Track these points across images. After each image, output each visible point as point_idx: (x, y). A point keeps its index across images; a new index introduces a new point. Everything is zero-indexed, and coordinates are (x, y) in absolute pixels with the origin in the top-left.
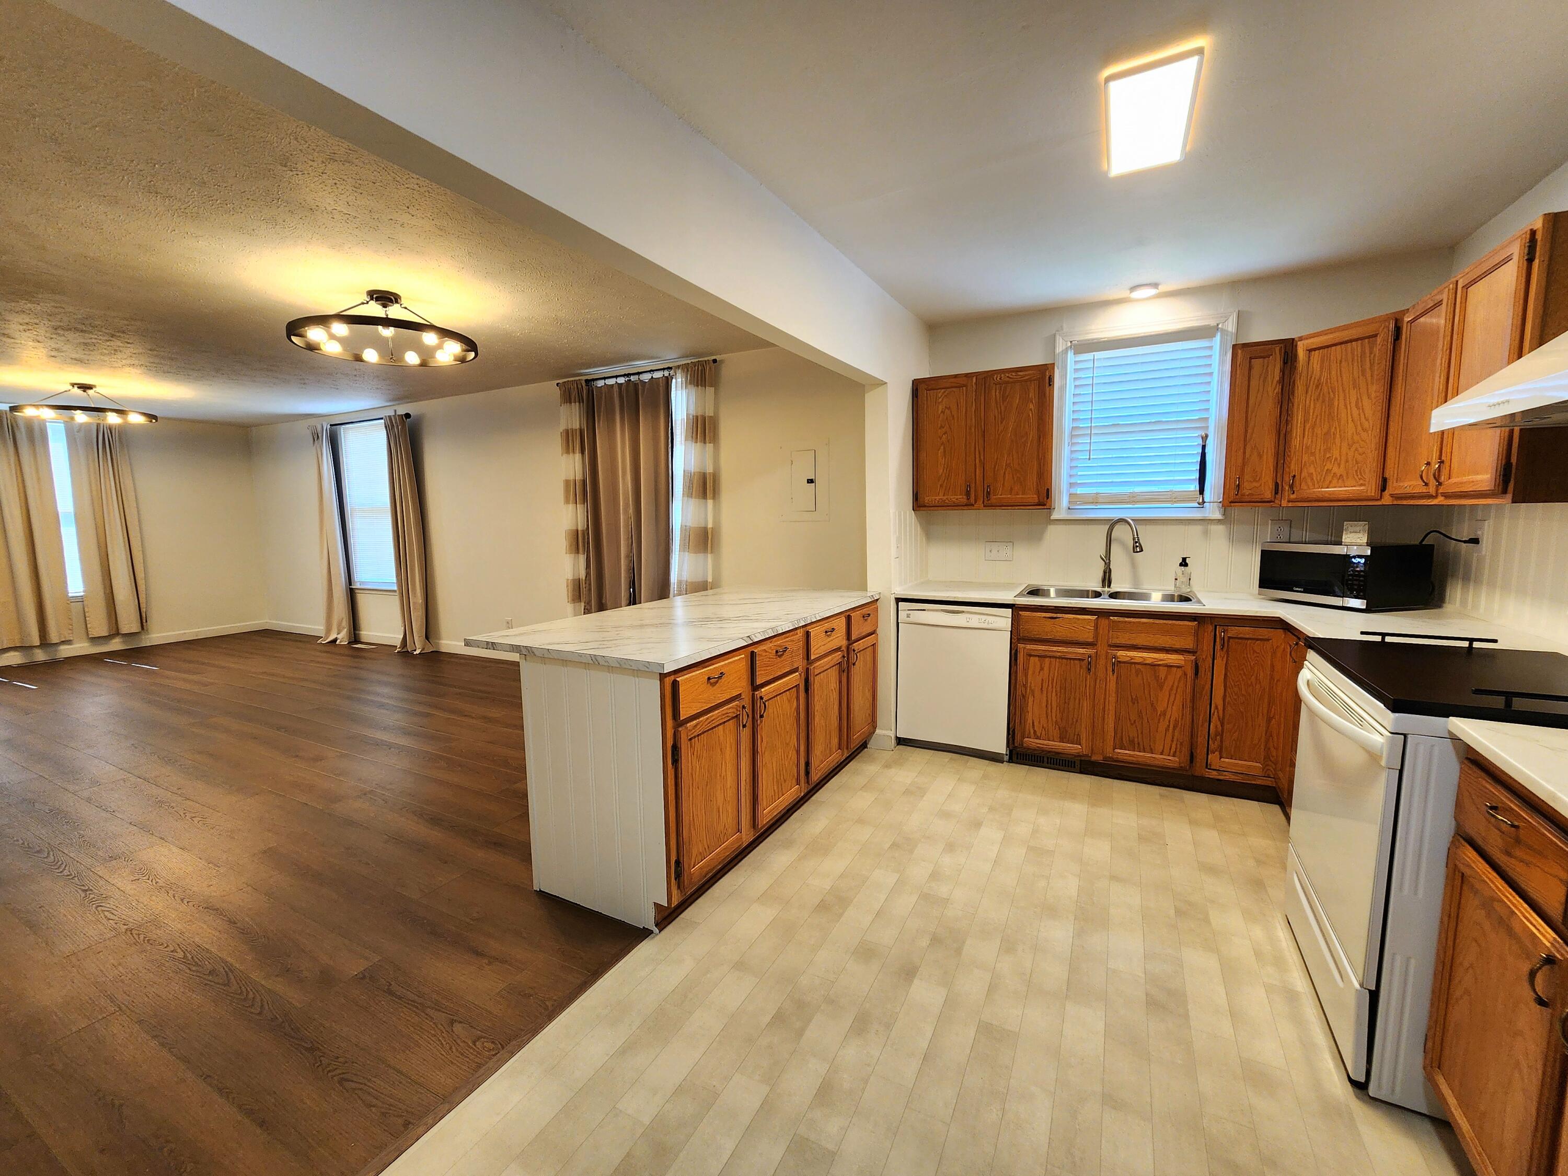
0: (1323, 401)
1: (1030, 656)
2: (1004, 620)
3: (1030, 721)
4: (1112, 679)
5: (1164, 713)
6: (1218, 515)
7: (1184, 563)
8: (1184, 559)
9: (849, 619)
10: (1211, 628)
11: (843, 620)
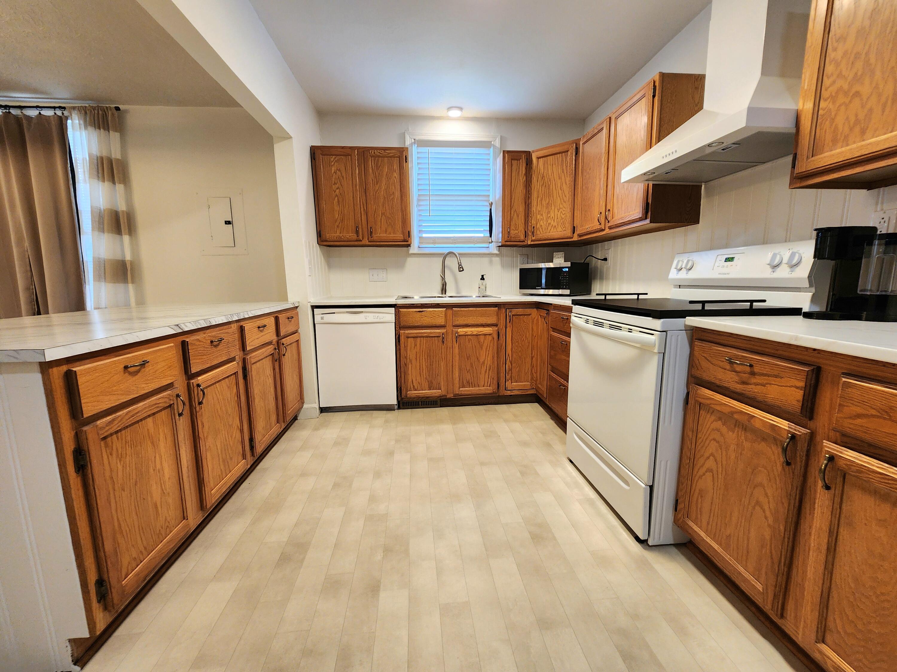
0: (546, 186)
1: (408, 337)
2: (390, 315)
3: (410, 380)
4: (456, 346)
5: (484, 363)
6: (496, 251)
7: (483, 278)
8: (483, 276)
9: (277, 319)
10: (504, 310)
11: (272, 320)
